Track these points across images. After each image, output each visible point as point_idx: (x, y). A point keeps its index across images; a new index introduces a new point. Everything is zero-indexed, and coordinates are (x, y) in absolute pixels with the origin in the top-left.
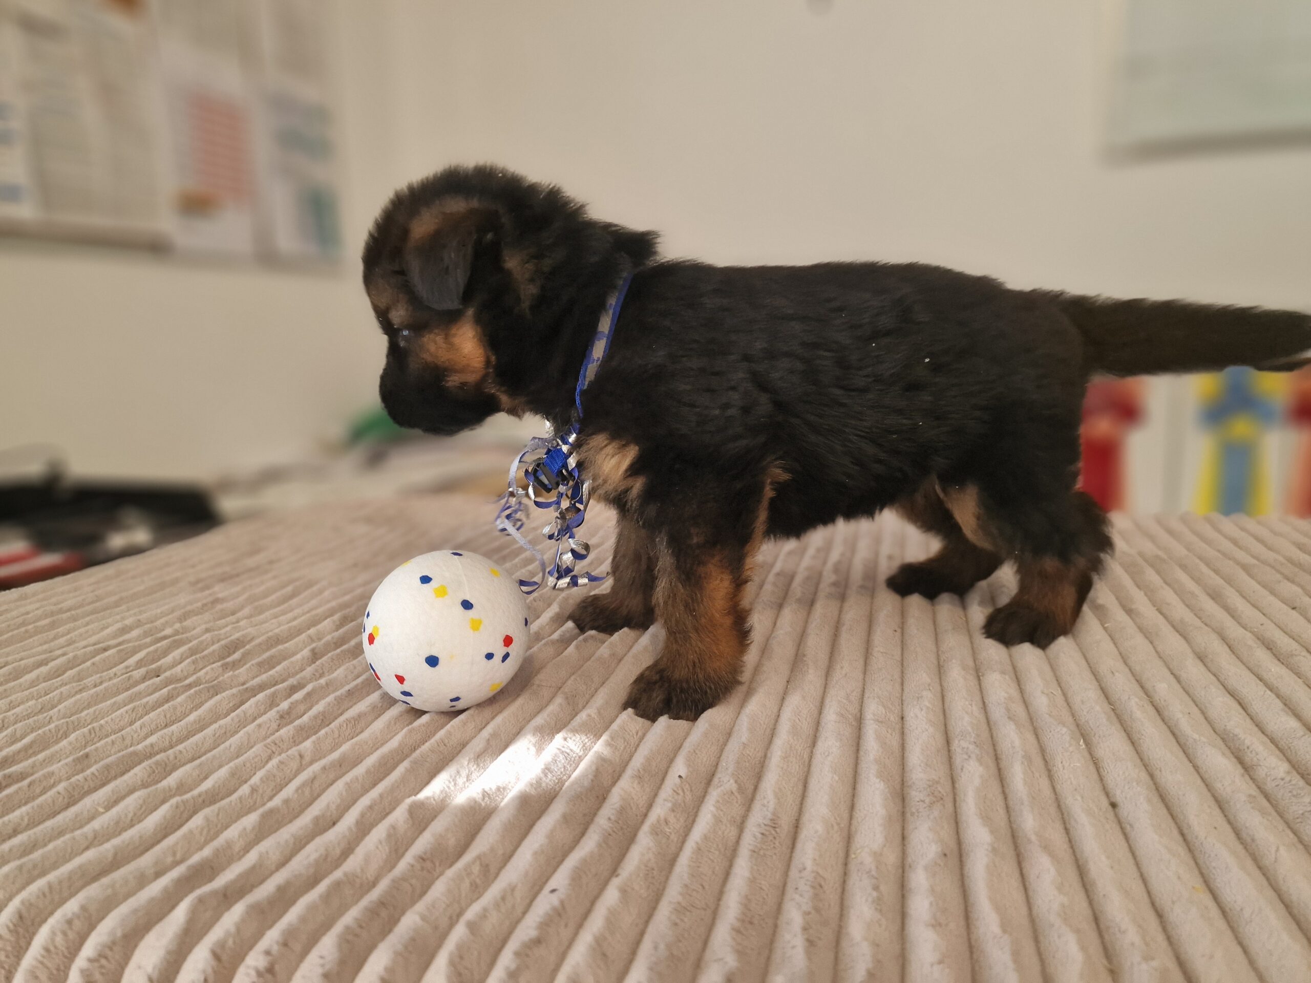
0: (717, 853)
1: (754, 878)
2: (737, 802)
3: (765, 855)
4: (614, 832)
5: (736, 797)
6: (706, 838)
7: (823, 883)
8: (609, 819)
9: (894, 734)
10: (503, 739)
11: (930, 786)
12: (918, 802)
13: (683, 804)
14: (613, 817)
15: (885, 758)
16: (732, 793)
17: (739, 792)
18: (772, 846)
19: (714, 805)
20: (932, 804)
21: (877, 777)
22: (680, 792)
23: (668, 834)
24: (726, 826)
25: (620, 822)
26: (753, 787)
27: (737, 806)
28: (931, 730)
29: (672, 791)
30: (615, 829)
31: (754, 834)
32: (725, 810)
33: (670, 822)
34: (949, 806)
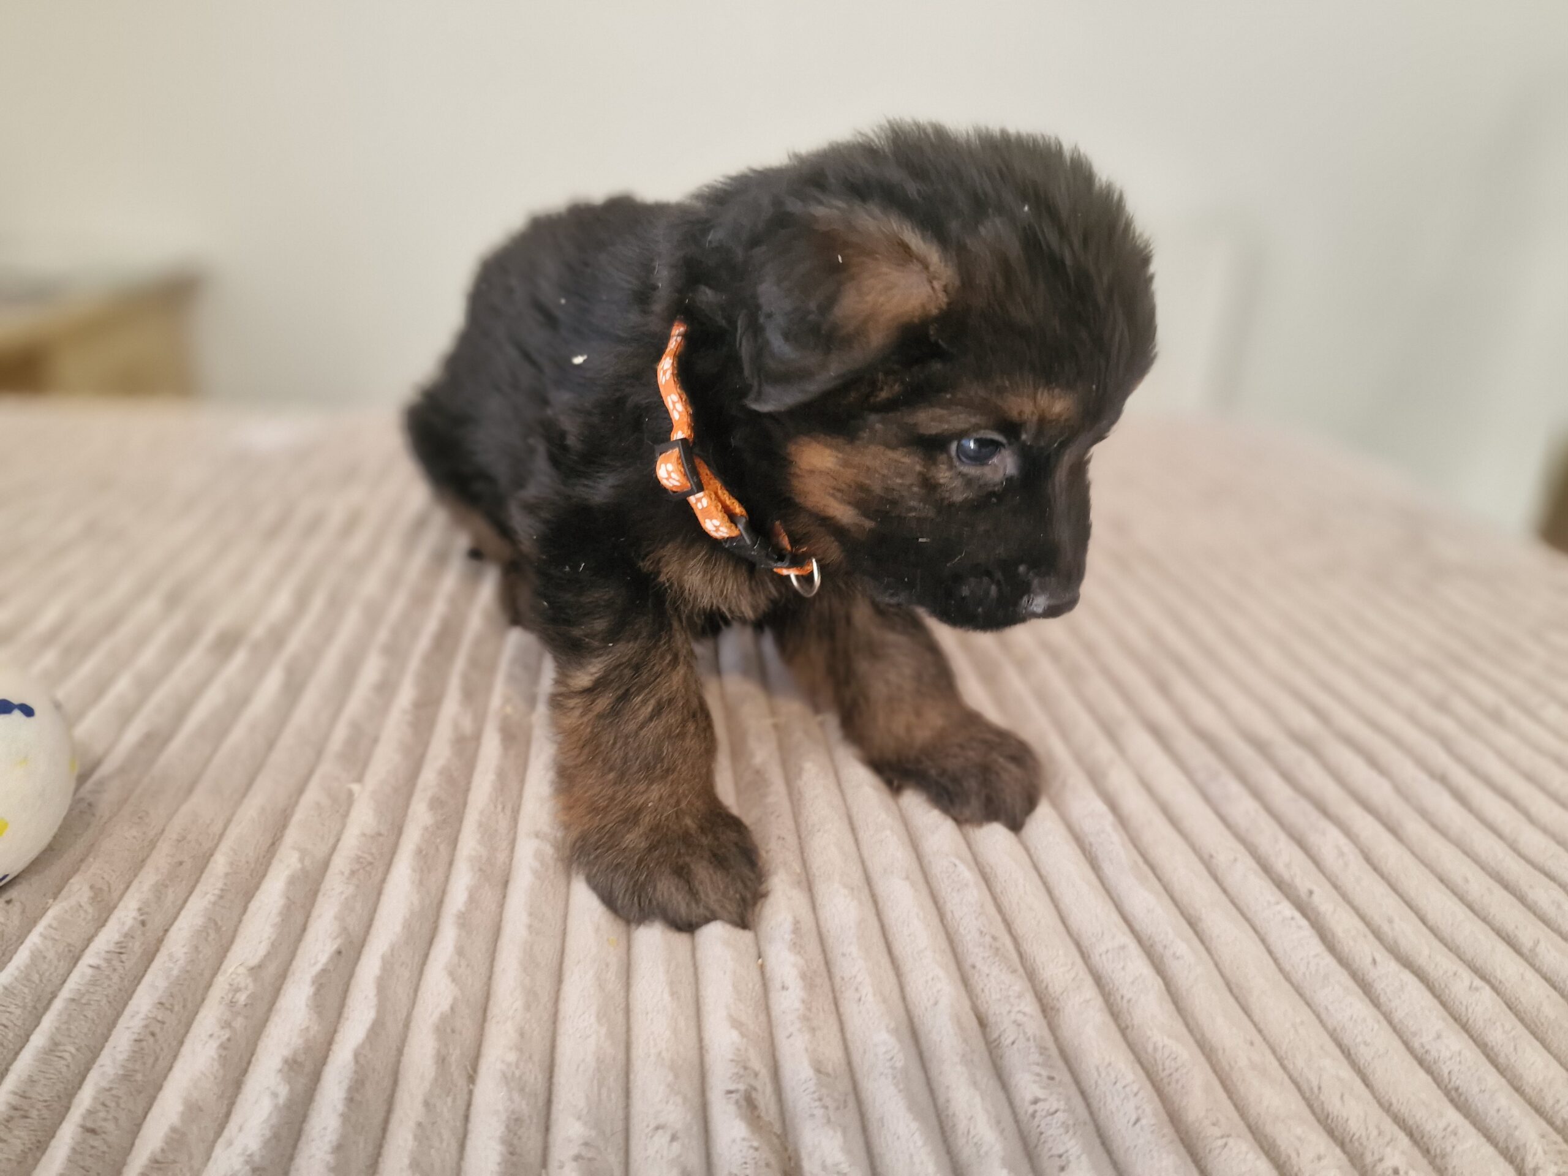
0: (18, 1012)
1: (56, 1044)
2: (85, 919)
3: (88, 1004)
5: (86, 912)
7: (157, 1030)
11: (361, 847)
12: (337, 876)
16: (81, 906)
17: (91, 904)
18: (105, 985)
19: (41, 935)
20: (354, 873)
24: (50, 963)
26: (122, 887)
27: (83, 924)
32: (58, 937)
34: (377, 873)
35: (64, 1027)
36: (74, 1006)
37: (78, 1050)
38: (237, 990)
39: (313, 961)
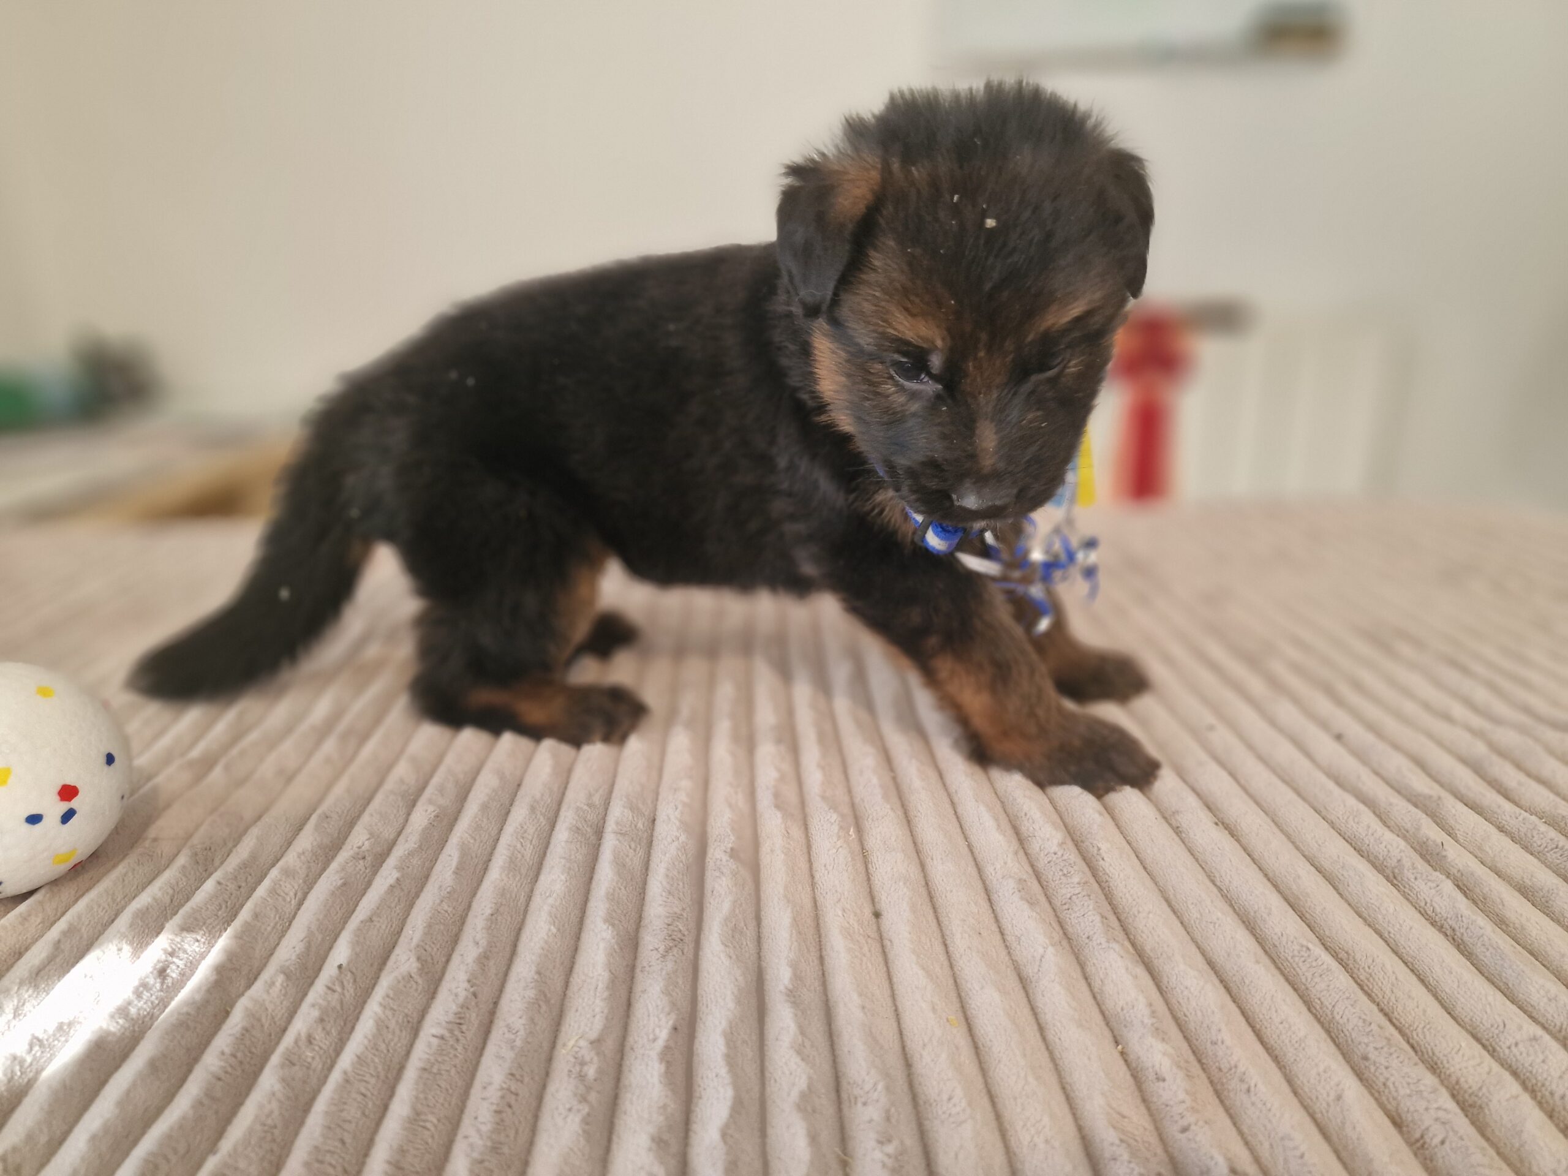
0: (373, 1081)
1: (418, 1114)
2: (416, 990)
3: (439, 1073)
4: (226, 1072)
5: (416, 983)
6: (360, 1060)
7: (513, 1102)
8: (223, 1053)
9: (638, 849)
10: (85, 936)
11: (669, 925)
12: (652, 950)
13: (338, 1007)
14: (227, 1050)
15: (620, 889)
16: (411, 977)
17: (420, 975)
18: (451, 1056)
19: (381, 1004)
20: (668, 950)
21: (606, 921)
22: (338, 988)
23: (309, 1060)
24: (394, 1033)
25: (239, 1055)
26: (444, 959)
27: (416, 995)
28: (683, 838)
29: (325, 989)
30: (229, 1069)
31: (429, 1042)
32: (395, 1007)
33: (315, 1039)
34: (689, 949)
35: (422, 1096)
36: (426, 1075)
37: (439, 1120)
38: (583, 1064)
39: (651, 1037)
